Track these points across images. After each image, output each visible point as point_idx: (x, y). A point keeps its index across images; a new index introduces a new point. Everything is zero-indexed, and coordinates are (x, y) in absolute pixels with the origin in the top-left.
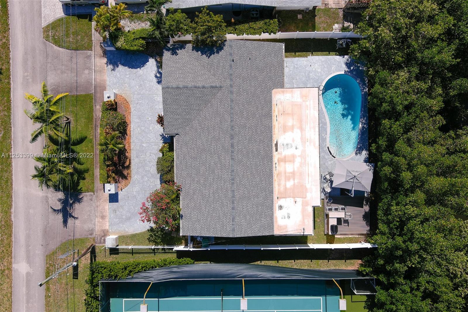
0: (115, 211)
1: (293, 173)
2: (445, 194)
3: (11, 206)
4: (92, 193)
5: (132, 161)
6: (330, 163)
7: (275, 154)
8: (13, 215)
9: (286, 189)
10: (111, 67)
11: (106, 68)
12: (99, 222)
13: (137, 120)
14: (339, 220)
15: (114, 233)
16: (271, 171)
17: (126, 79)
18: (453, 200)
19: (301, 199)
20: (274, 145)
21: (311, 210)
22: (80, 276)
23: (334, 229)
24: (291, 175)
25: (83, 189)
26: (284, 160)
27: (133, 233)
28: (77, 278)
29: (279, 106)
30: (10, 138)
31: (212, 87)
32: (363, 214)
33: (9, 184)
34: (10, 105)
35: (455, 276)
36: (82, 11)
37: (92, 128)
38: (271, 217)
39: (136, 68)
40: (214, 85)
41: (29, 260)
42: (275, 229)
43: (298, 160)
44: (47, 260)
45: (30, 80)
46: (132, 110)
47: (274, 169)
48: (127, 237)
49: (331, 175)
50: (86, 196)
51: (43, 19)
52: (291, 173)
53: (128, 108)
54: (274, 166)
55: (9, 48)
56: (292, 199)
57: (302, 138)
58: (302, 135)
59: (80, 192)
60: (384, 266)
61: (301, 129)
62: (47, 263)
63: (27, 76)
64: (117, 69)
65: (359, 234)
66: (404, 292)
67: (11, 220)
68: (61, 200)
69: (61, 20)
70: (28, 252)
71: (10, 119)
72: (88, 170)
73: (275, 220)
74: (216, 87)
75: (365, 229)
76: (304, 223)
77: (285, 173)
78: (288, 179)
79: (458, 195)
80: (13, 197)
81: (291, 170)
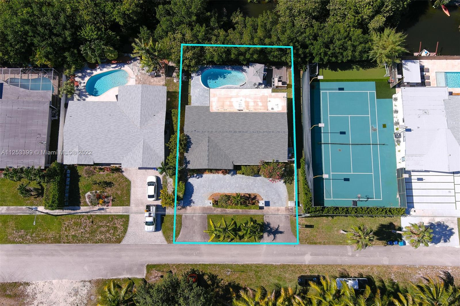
0: (275, 203)
1: (254, 102)
2: (265, 29)
3: (272, 265)
4: (264, 216)
5: (246, 193)
6: (248, 85)
7: (244, 111)
8: (277, 264)
9: (262, 106)
10: (192, 204)
11: (193, 207)
12: (281, 213)
13: (223, 189)
14: (279, 81)
15: (287, 203)
16: (253, 113)
17: (200, 195)
18: (268, 26)
19: (268, 98)
20: (240, 112)
21: (274, 94)
22: (312, 224)
23: (284, 83)
24: (255, 103)
25: (262, 221)
26: (247, 107)
27: (287, 193)
28: (313, 225)
29: (219, 108)
30: (232, 265)
31: (209, 142)
32: (276, 69)
33: (259, 266)
34: (212, 264)
35: (307, 25)
36: (159, 220)
37: (227, 215)
38: (277, 114)
39: (194, 189)
40: (207, 141)
41: (304, 254)
42: (284, 112)
43: (248, 100)
44: (303, 244)
45: (198, 251)
46: (217, 192)
47: (252, 112)
48: (289, 196)
49: (255, 84)
50: (266, 220)
51: (163, 244)
52: (254, 103)
53: (216, 195)
54: (250, 112)
55: (179, 264)
56: (268, 103)
57: (236, 97)
58: (234, 97)
59: (264, 224)
60: (301, 58)
61: (231, 98)
62: (305, 244)
63: (196, 253)
64: (194, 200)
65: (287, 72)
66: (314, 49)
67: (280, 265)
68: (268, 235)
69: (164, 233)
70: (298, 255)
71: (221, 264)
72: (251, 218)
73: (279, 112)
74: (209, 140)
75: (284, 68)
76: (280, 97)
77: (254, 106)
78: (257, 105)
79: (266, 23)
80: (266, 263)
81: (253, 103)
